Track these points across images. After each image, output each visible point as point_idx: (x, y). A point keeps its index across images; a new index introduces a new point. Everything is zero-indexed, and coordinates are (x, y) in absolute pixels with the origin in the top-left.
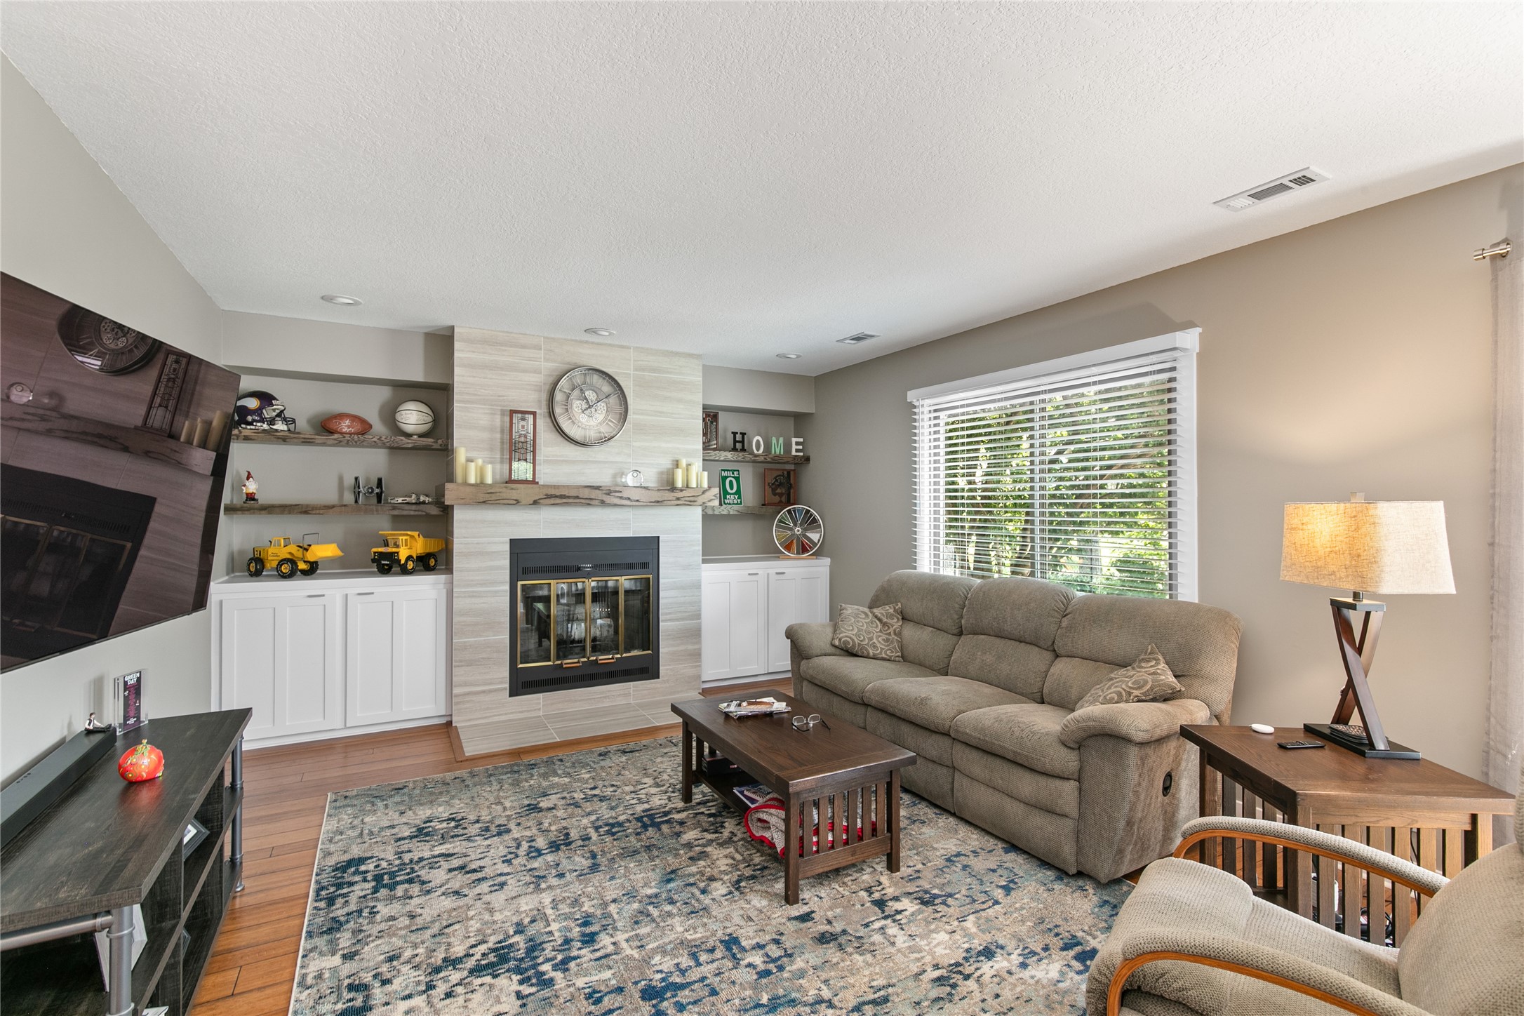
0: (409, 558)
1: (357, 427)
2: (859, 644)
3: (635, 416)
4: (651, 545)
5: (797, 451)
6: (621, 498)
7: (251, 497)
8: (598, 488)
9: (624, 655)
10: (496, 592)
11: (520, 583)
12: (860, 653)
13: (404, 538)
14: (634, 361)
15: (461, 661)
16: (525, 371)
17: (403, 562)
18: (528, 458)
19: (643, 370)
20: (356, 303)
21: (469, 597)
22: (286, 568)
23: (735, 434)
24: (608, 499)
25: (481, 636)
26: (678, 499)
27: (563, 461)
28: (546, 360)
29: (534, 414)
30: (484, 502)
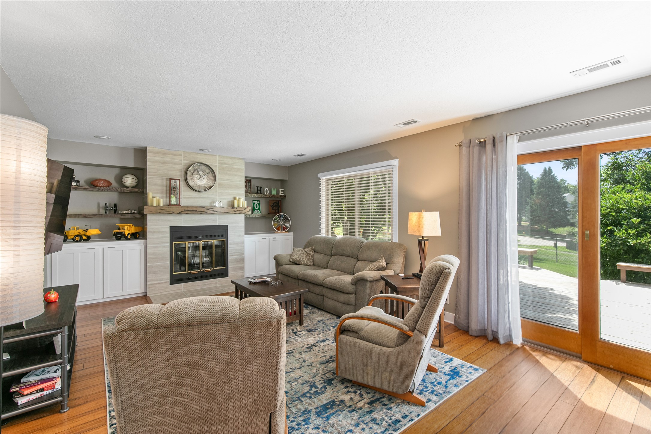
0: (129, 234)
1: (106, 184)
2: (299, 261)
3: (218, 181)
4: (225, 228)
5: (281, 193)
6: (213, 211)
8: (204, 207)
9: (215, 269)
10: (164, 246)
11: (174, 243)
12: (299, 264)
13: (127, 226)
14: (218, 160)
15: (151, 272)
16: (175, 164)
17: (126, 235)
18: (177, 196)
19: (222, 164)
20: (108, 139)
21: (154, 248)
22: (78, 238)
23: (258, 187)
24: (208, 211)
25: (158, 263)
26: (235, 211)
27: (190, 197)
28: (184, 160)
29: (179, 180)
30: (160, 213)
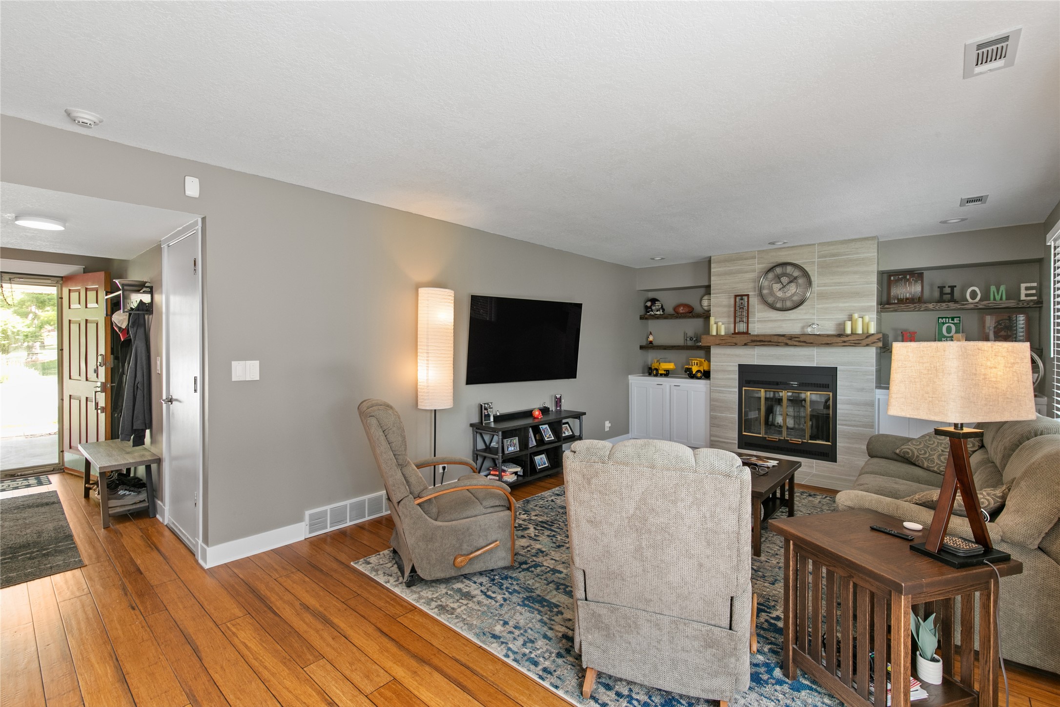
0: (698, 371)
1: (687, 310)
2: (918, 456)
3: (818, 288)
4: (832, 372)
6: (799, 341)
7: (651, 342)
8: (783, 336)
9: (810, 441)
10: (731, 391)
11: (744, 388)
12: (917, 463)
13: (696, 362)
14: (818, 252)
15: (714, 424)
16: (747, 272)
17: (694, 373)
18: (744, 320)
19: (825, 257)
21: (718, 392)
22: (655, 372)
23: (941, 288)
24: (789, 342)
25: (723, 413)
26: (844, 342)
27: (769, 320)
28: (759, 264)
29: (748, 295)
30: (719, 344)
